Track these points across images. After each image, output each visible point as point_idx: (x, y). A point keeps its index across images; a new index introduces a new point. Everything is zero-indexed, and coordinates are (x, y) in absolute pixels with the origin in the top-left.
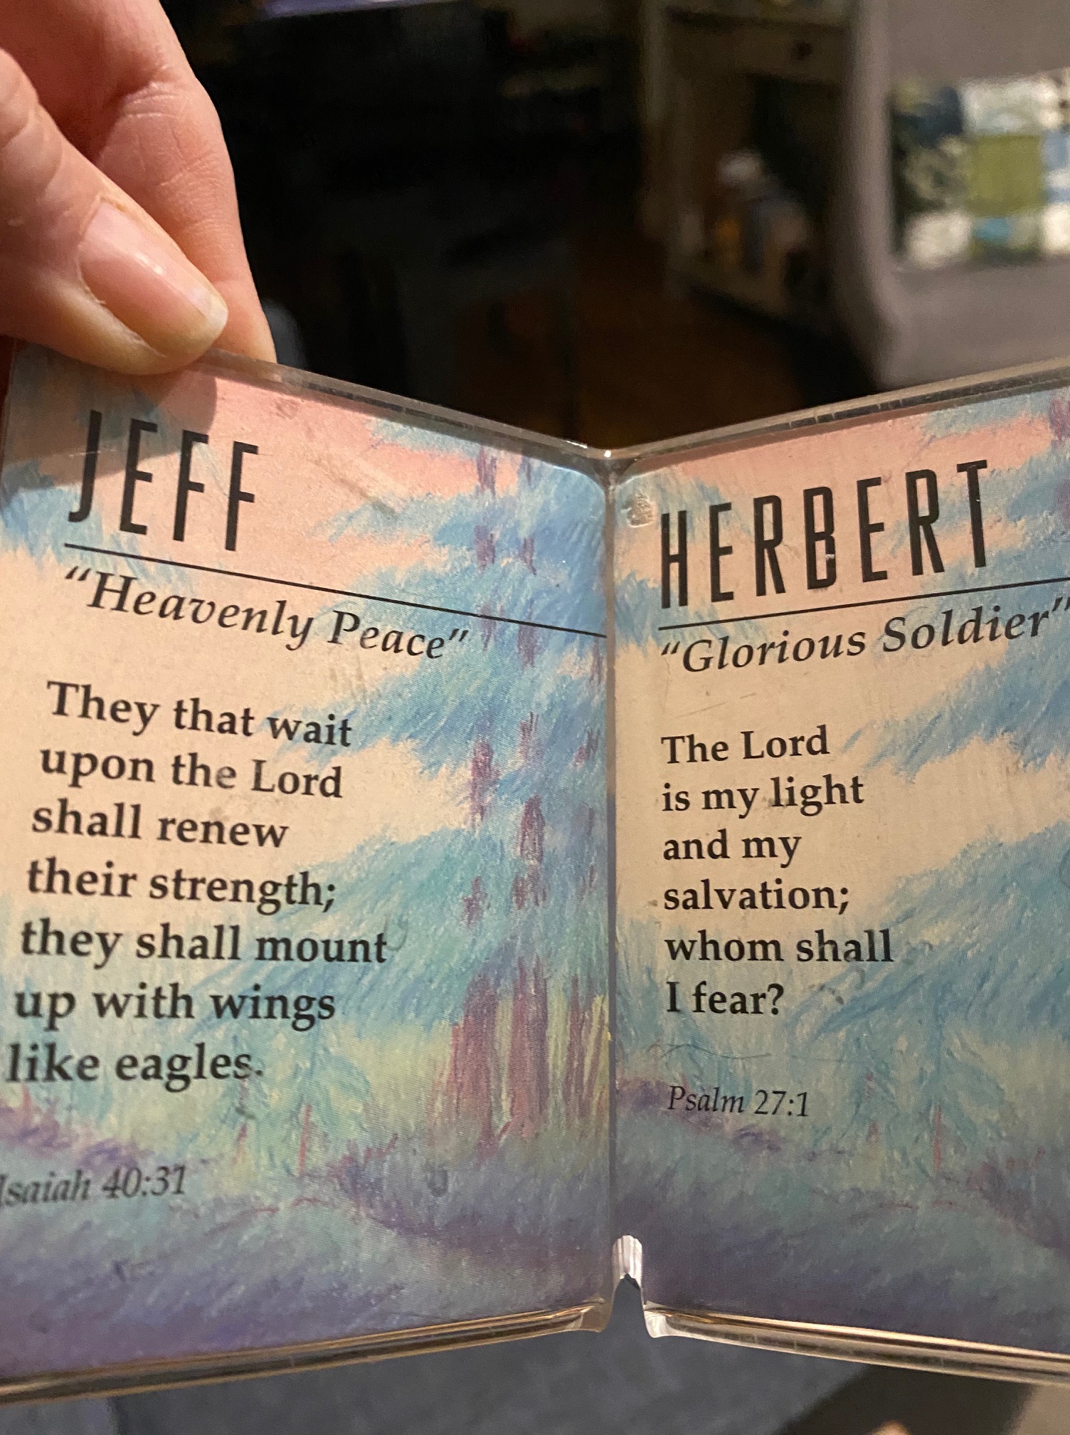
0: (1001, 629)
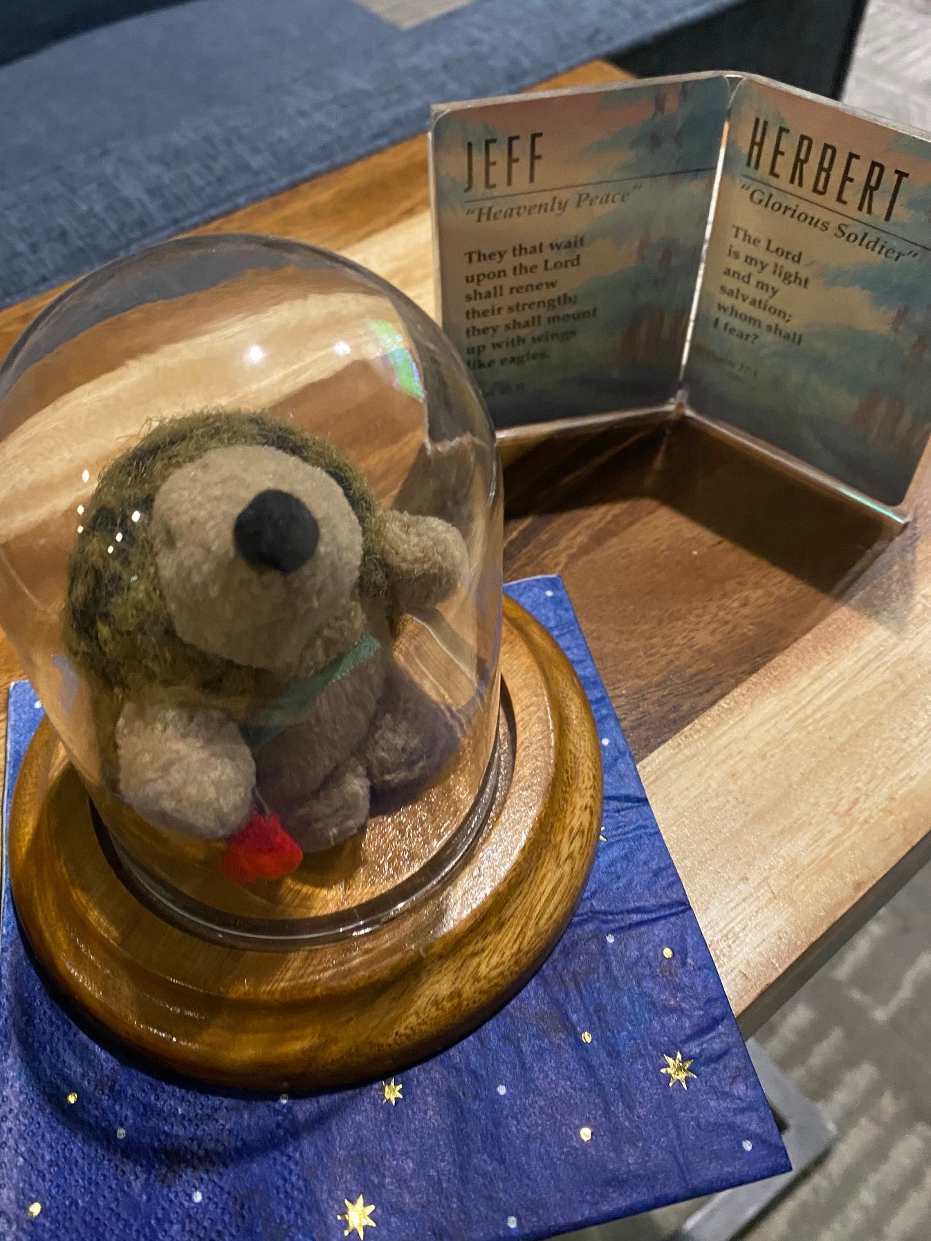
0: (884, 251)
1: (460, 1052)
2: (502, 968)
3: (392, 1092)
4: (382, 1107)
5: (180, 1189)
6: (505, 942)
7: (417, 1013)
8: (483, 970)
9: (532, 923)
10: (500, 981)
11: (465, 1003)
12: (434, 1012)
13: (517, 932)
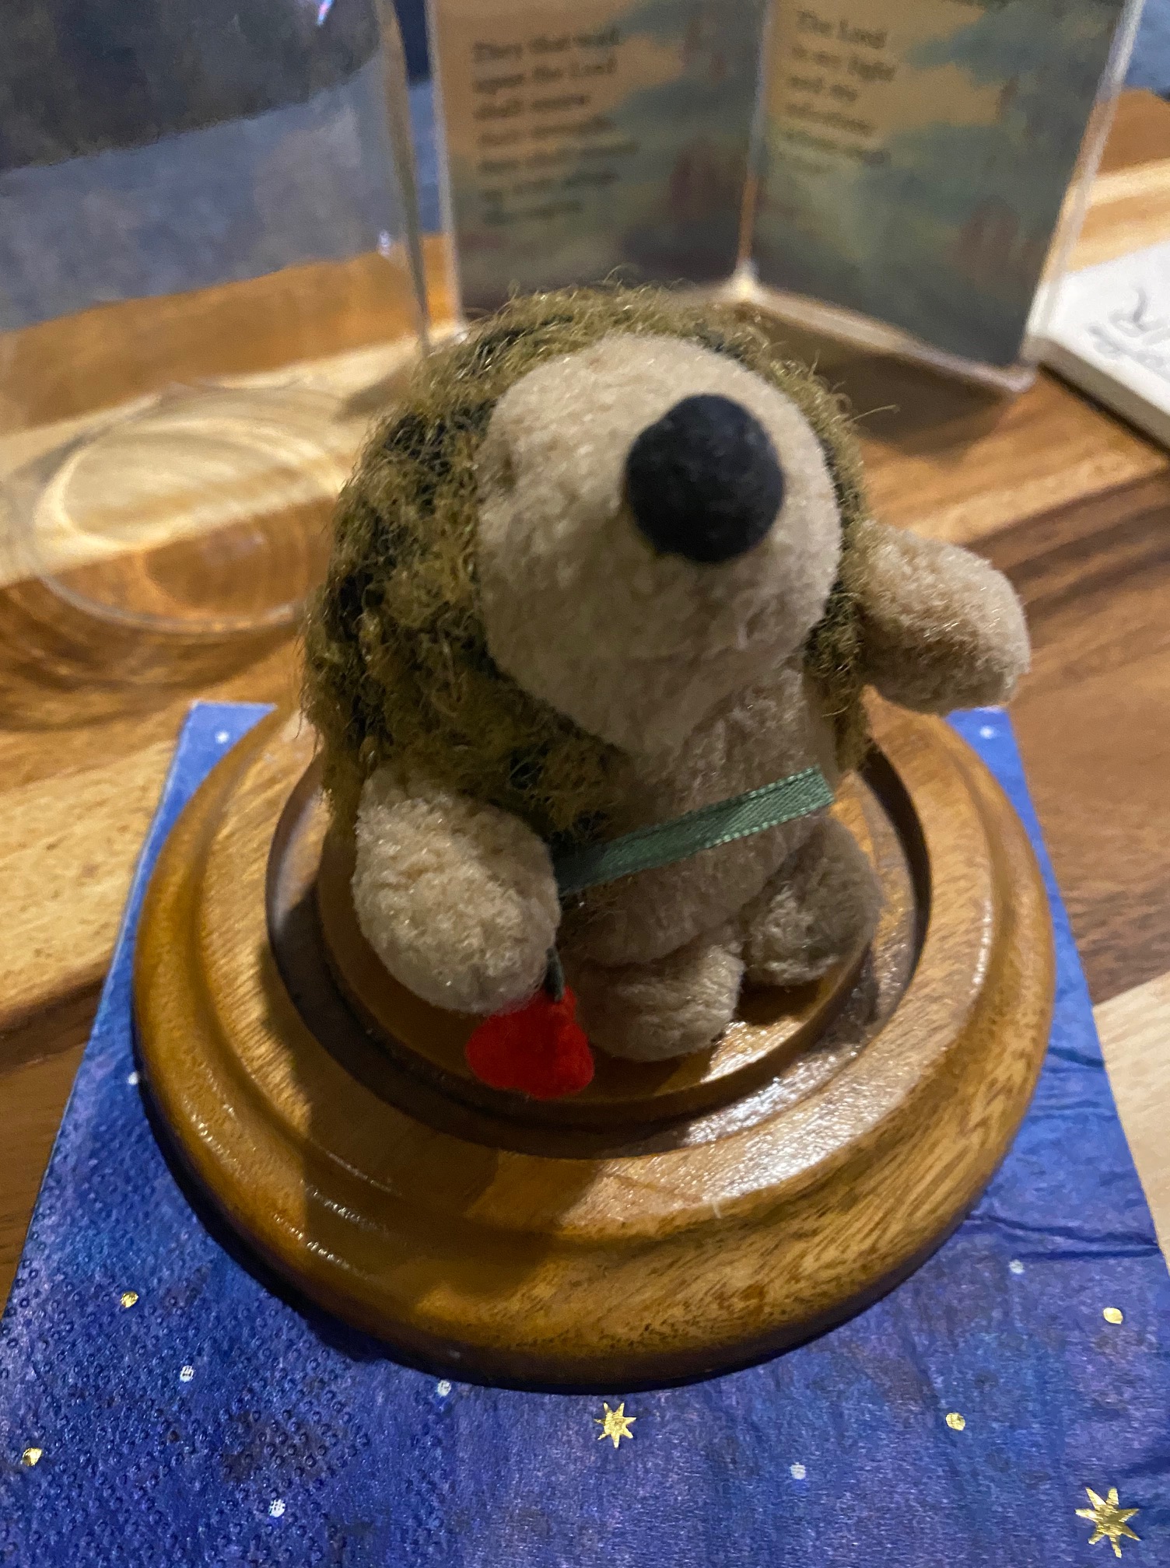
1: (739, 1389)
2: (840, 1270)
3: (616, 1425)
4: (596, 1445)
5: (253, 1487)
6: (853, 1230)
7: (687, 1305)
8: (809, 1264)
9: (904, 1210)
10: (830, 1288)
11: (767, 1310)
12: (714, 1310)
13: (877, 1219)
